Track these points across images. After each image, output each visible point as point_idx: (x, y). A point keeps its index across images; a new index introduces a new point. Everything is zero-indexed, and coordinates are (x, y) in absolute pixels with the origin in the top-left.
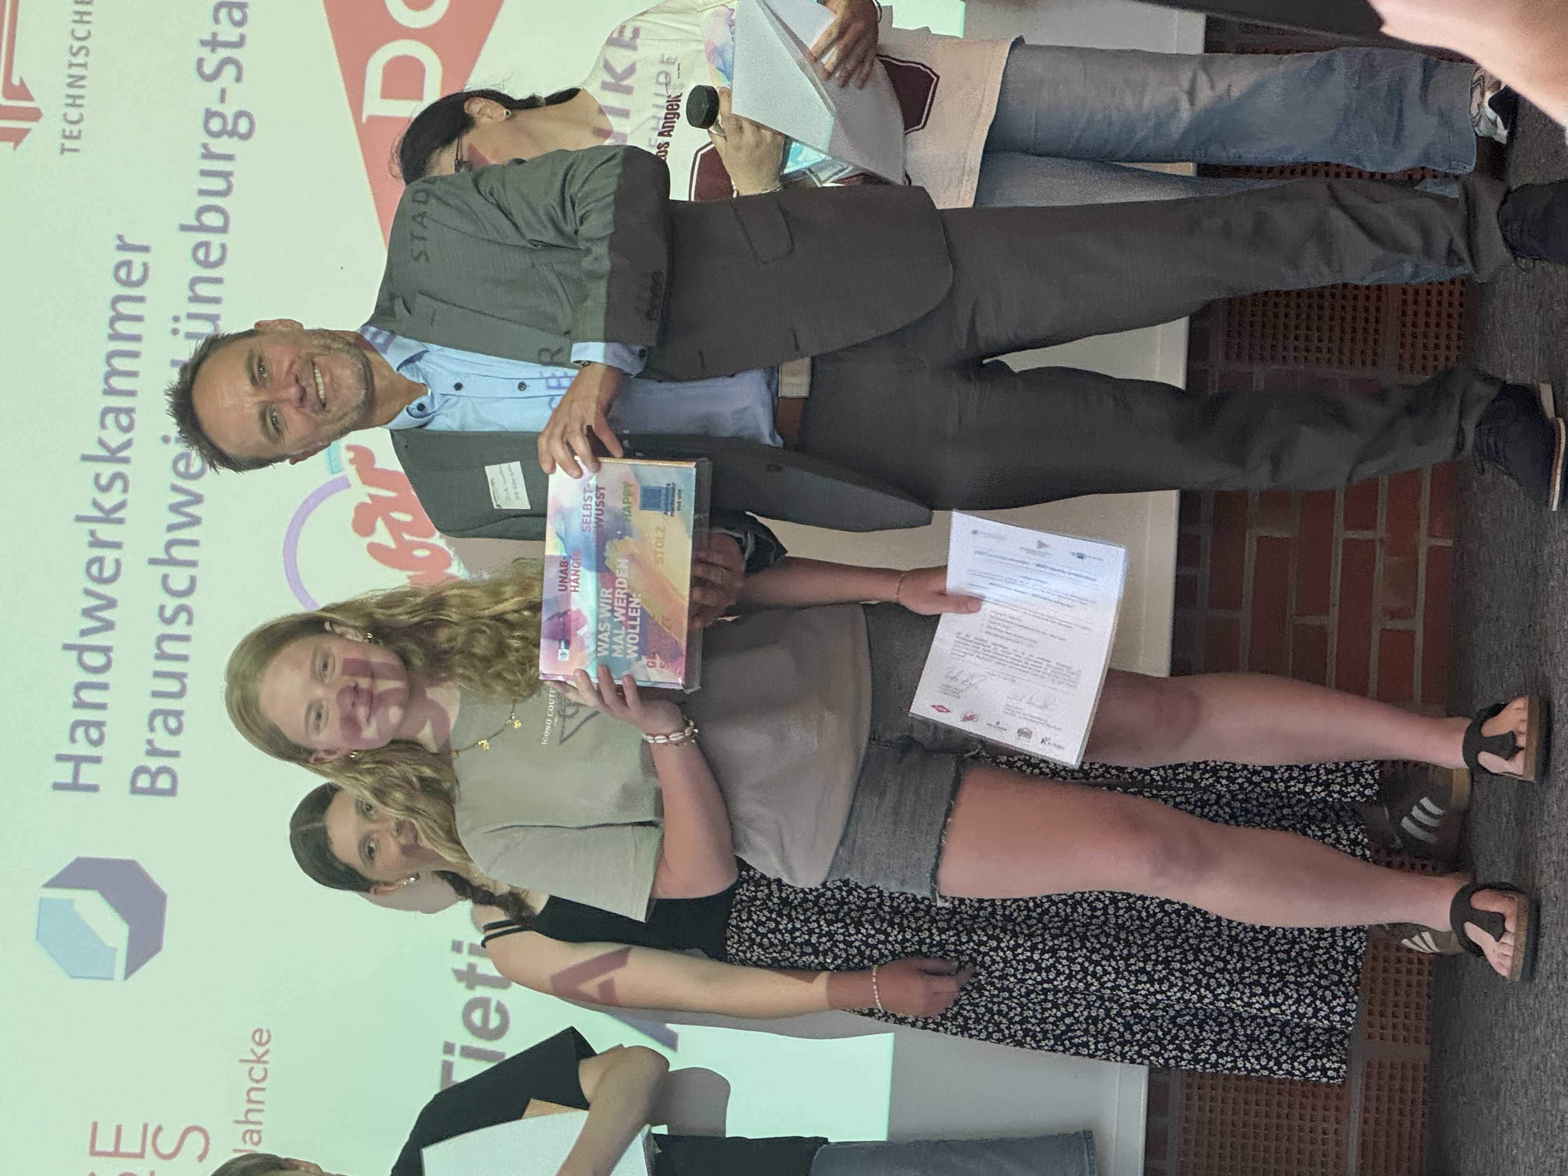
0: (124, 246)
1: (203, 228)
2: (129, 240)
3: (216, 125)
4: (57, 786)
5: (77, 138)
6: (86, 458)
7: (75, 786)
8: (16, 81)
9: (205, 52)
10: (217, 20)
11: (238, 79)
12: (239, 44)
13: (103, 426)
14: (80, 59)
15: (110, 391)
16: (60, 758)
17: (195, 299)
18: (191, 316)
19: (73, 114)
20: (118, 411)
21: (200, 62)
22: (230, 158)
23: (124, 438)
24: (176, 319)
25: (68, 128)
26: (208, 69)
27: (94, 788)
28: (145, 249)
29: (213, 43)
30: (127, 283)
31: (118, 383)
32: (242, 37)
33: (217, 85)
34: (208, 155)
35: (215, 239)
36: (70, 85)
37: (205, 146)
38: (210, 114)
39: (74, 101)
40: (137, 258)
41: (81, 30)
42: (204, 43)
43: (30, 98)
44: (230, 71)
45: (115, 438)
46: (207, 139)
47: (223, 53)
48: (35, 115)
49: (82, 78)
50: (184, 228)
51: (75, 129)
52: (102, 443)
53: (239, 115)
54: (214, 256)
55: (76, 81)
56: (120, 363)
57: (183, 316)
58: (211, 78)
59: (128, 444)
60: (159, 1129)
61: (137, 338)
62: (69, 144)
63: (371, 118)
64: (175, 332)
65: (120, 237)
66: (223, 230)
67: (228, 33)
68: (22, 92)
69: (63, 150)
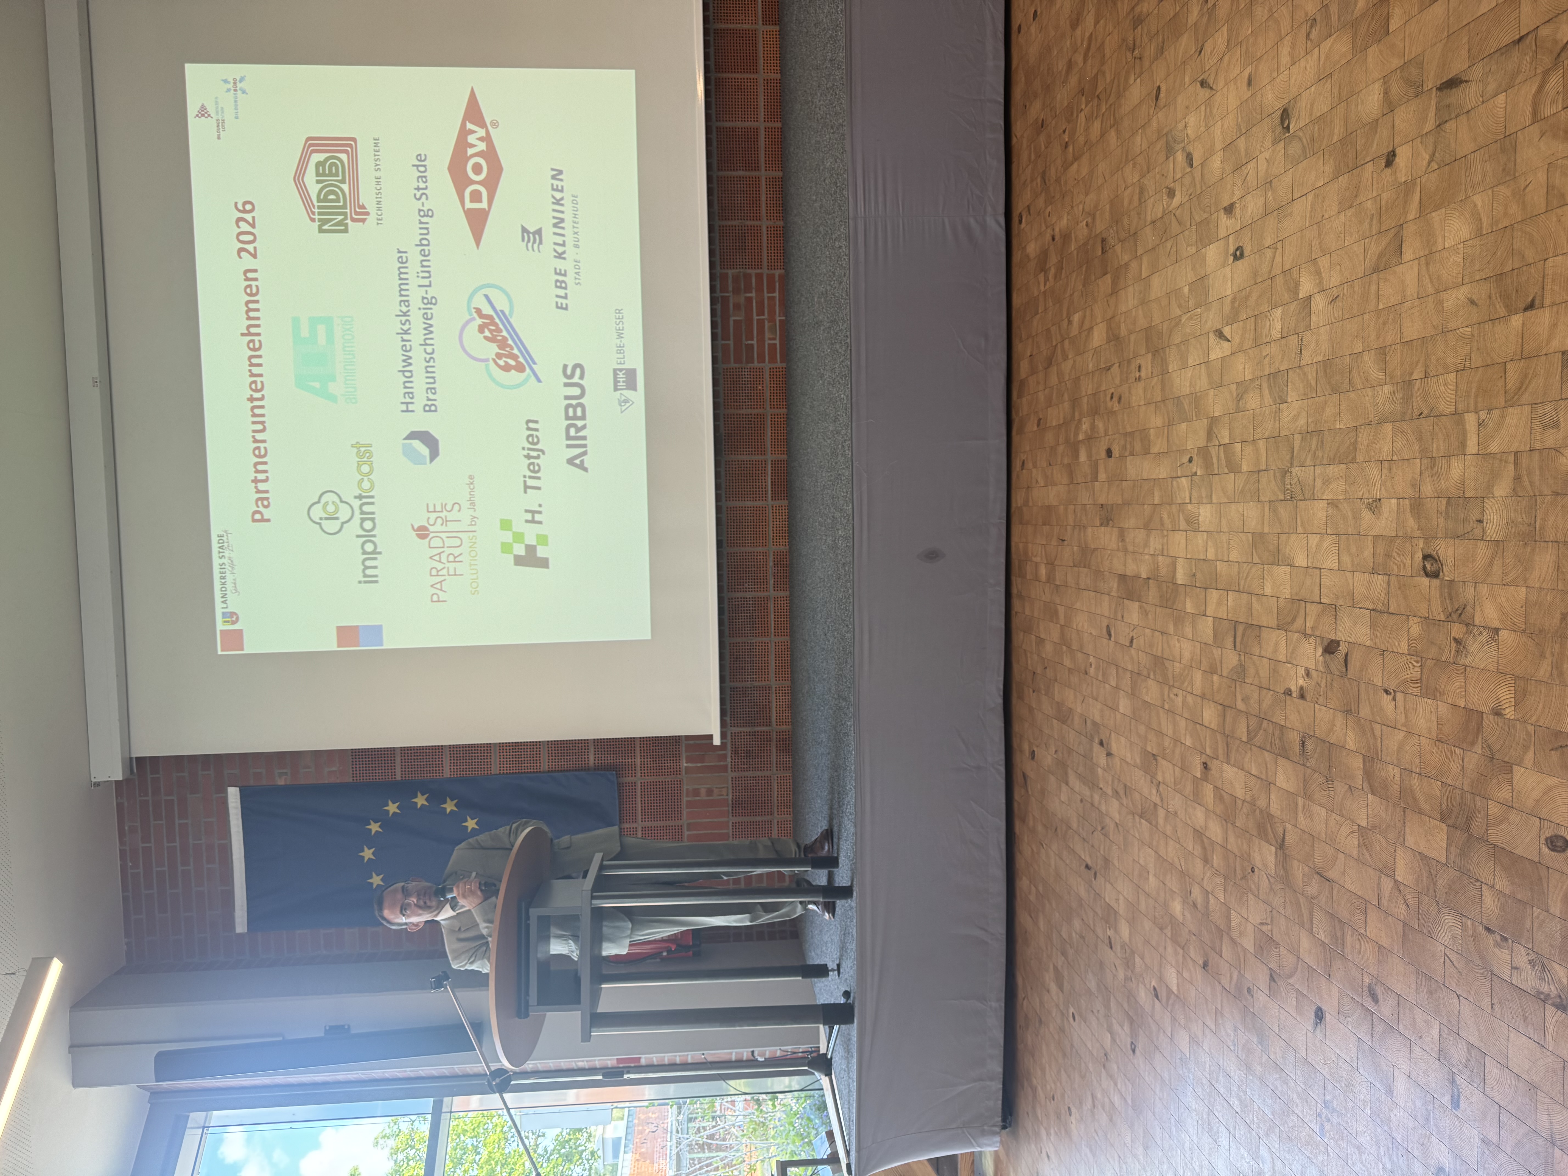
0: (400, 252)
1: (422, 245)
2: (401, 250)
3: (422, 213)
4: (403, 411)
5: (381, 220)
6: (397, 316)
7: (407, 411)
8: (361, 204)
9: (416, 191)
10: (418, 182)
11: (427, 199)
12: (426, 188)
13: (401, 306)
14: (379, 196)
15: (401, 295)
16: (402, 403)
17: (423, 266)
18: (422, 272)
19: (379, 213)
20: (404, 301)
21: (415, 195)
22: (427, 223)
23: (407, 309)
25: (378, 217)
26: (418, 197)
27: (413, 411)
28: (406, 252)
29: (418, 189)
30: (402, 263)
31: (403, 293)
32: (427, 186)
33: (420, 202)
34: (421, 223)
35: (426, 248)
36: (377, 204)
37: (420, 220)
38: (420, 210)
39: (379, 209)
40: (404, 255)
41: (378, 187)
42: (415, 189)
43: (365, 209)
44: (424, 197)
45: (404, 309)
46: (420, 218)
47: (421, 192)
48: (368, 214)
49: (380, 201)
50: (417, 245)
51: (380, 217)
52: (401, 311)
53: (429, 210)
54: (427, 253)
55: (379, 203)
56: (403, 287)
58: (419, 199)
59: (408, 311)
60: (446, 505)
61: (407, 279)
62: (379, 222)
63: (468, 209)
64: (418, 276)
65: (398, 249)
66: (428, 245)
67: (422, 185)
68: (363, 207)
69: (378, 224)
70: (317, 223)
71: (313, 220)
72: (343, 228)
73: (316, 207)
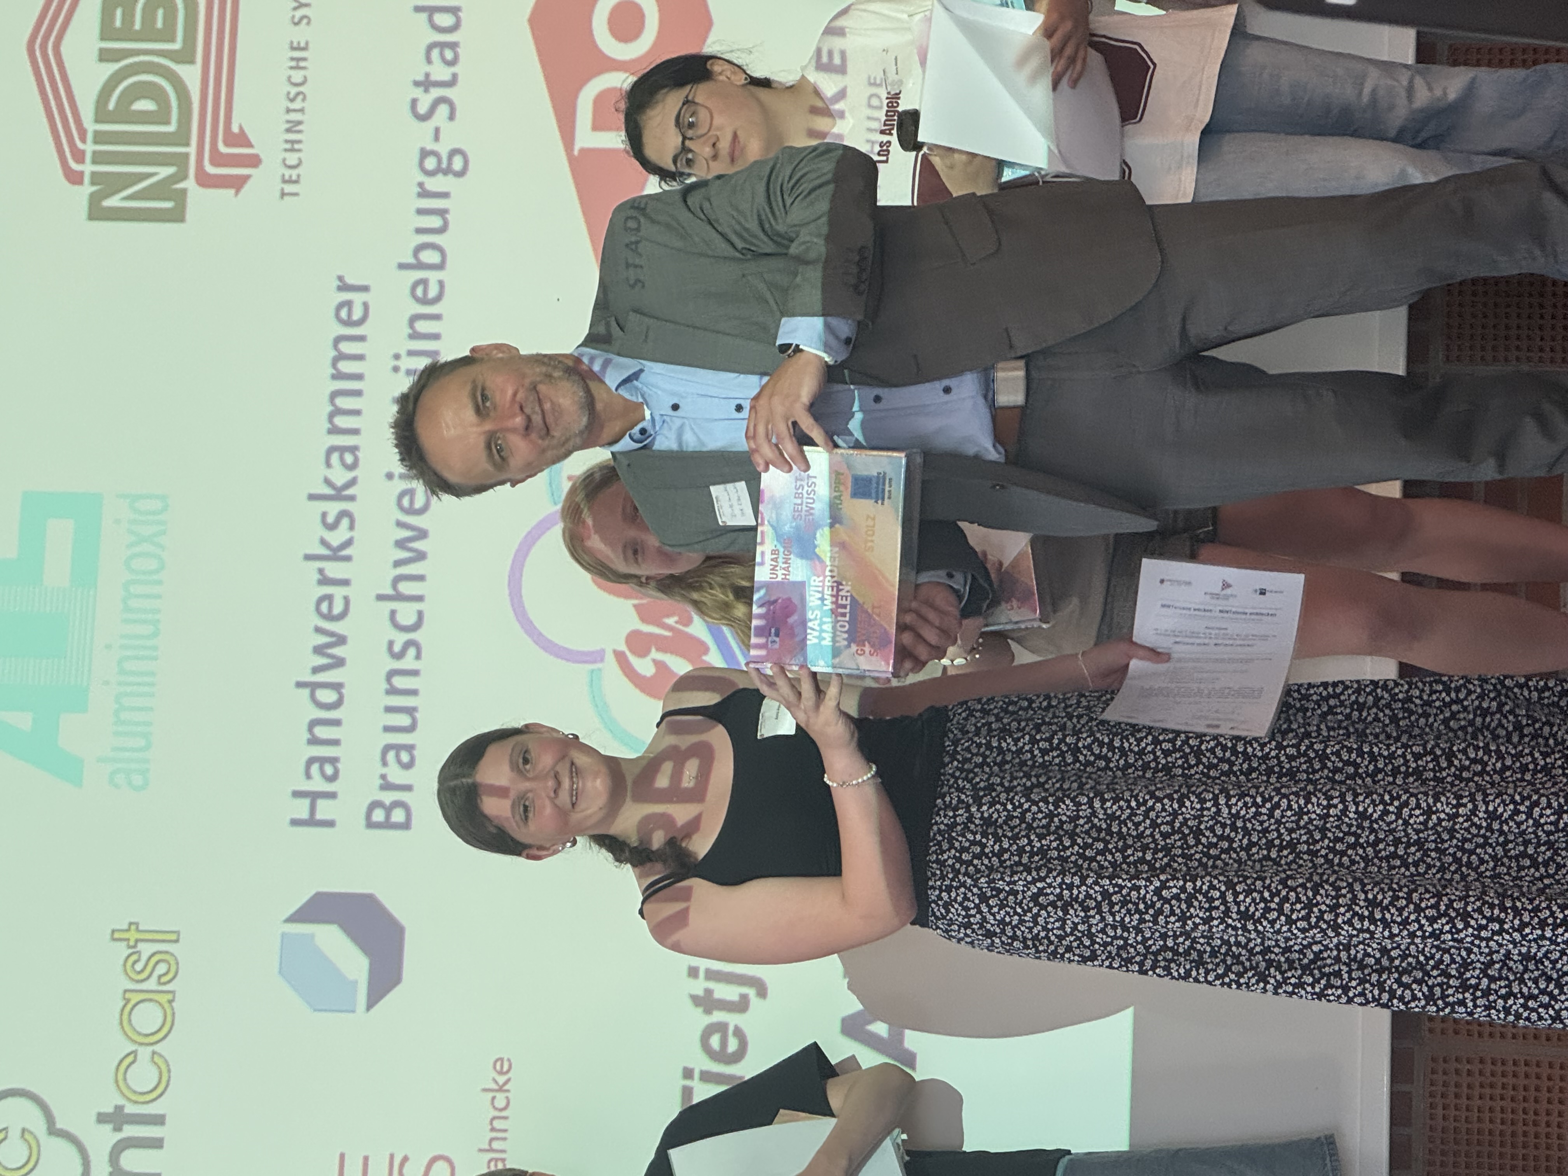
0: (344, 287)
1: (421, 266)
2: (350, 280)
3: (431, 163)
4: (295, 822)
5: (296, 182)
6: (312, 497)
7: (312, 822)
8: (235, 129)
9: (418, 92)
10: (429, 61)
11: (452, 117)
12: (452, 82)
13: (328, 465)
14: (297, 105)
15: (334, 430)
16: (297, 794)
17: (415, 336)
18: (411, 353)
19: (292, 159)
20: (342, 450)
21: (414, 102)
22: (445, 195)
23: (349, 475)
24: (397, 357)
25: (287, 173)
26: (422, 109)
27: (330, 824)
28: (365, 289)
29: (426, 84)
30: (349, 323)
31: (341, 422)
32: (455, 76)
33: (431, 125)
34: (424, 193)
35: (433, 277)
36: (288, 130)
37: (421, 185)
38: (425, 153)
39: (293, 146)
40: (358, 298)
41: (297, 76)
42: (417, 84)
43: (250, 145)
44: (443, 110)
45: (340, 477)
46: (422, 178)
47: (436, 92)
48: (254, 161)
49: (300, 123)
50: (402, 266)
51: (294, 173)
52: (328, 482)
53: (454, 153)
54: (433, 292)
55: (293, 127)
56: (343, 403)
57: (403, 353)
58: (425, 117)
59: (353, 482)
60: (405, 1159)
61: (359, 377)
62: (289, 188)
63: (583, 151)
64: (396, 369)
65: (340, 278)
66: (441, 266)
67: (440, 72)
68: (242, 139)
69: (283, 194)
70: (87, 189)
71: (75, 178)
72: (169, 205)
73: (90, 136)
